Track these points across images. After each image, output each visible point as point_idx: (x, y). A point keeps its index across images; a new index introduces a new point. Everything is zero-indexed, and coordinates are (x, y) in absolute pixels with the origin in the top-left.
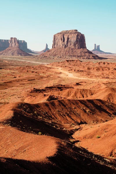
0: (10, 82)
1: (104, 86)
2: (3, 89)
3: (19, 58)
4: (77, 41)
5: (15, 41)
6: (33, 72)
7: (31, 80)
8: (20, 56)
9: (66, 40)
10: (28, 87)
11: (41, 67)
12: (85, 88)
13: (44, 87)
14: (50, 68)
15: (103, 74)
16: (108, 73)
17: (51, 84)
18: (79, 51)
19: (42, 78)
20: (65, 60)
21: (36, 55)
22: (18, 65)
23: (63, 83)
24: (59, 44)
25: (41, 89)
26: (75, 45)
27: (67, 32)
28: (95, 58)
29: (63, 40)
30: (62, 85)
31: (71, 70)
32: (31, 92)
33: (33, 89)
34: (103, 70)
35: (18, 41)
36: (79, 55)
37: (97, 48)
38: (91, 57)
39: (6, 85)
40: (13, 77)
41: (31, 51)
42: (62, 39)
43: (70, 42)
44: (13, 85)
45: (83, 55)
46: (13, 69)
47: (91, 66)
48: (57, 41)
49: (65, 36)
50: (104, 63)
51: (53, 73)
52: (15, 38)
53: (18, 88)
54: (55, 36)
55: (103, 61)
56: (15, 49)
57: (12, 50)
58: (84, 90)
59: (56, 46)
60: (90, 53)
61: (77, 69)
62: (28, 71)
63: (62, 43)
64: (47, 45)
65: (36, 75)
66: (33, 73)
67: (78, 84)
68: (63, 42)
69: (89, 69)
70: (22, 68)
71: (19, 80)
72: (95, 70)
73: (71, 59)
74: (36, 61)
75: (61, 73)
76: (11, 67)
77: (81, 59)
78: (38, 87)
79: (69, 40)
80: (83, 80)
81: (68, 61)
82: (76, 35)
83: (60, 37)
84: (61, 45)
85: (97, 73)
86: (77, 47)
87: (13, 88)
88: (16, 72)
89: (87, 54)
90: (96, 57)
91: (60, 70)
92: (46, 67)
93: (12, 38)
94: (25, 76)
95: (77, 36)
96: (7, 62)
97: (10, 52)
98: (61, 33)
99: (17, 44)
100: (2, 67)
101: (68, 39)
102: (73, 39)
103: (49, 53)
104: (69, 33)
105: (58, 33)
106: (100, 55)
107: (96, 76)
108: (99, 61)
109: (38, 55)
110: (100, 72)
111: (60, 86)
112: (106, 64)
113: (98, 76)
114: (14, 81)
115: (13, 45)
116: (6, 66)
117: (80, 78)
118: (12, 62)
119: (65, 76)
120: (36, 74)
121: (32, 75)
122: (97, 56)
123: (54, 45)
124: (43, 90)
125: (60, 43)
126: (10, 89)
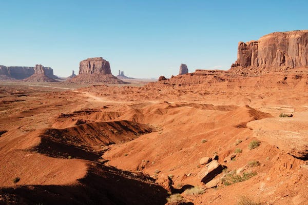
0: (37, 109)
1: (129, 108)
2: (28, 116)
3: (46, 85)
4: (102, 67)
5: (40, 68)
6: (60, 98)
7: (58, 106)
8: (46, 83)
9: (92, 67)
10: (55, 112)
11: (68, 92)
12: (112, 111)
13: (72, 111)
14: (78, 93)
15: (128, 97)
16: (132, 96)
17: (79, 108)
18: (105, 77)
19: (69, 103)
20: (92, 85)
21: (63, 81)
22: (44, 92)
23: (91, 107)
24: (85, 70)
25: (69, 114)
26: (101, 71)
27: (92, 59)
28: (120, 83)
30: (90, 109)
31: (97, 94)
32: (59, 117)
33: (60, 114)
34: (128, 93)
35: (44, 68)
36: (105, 80)
37: (122, 74)
38: (116, 82)
39: (32, 112)
40: (40, 103)
41: (57, 78)
42: (88, 66)
43: (96, 68)
44: (38, 111)
45: (109, 80)
46: (39, 95)
47: (117, 90)
48: (83, 67)
49: (91, 63)
50: (128, 87)
51: (81, 98)
52: (40, 65)
53: (45, 114)
54: (81, 63)
55: (127, 85)
56: (40, 76)
57: (37, 77)
58: (111, 113)
59: (82, 72)
60: (115, 78)
61: (104, 93)
62: (54, 97)
64: (73, 72)
65: (63, 101)
66: (61, 99)
67: (105, 107)
69: (115, 93)
70: (48, 95)
71: (46, 106)
72: (120, 93)
73: (97, 84)
74: (63, 87)
75: (88, 98)
76: (37, 93)
77: (108, 84)
78: (65, 112)
80: (110, 103)
81: (94, 86)
82: (101, 62)
83: (86, 63)
84: (87, 71)
85: (122, 97)
86: (102, 73)
87: (40, 114)
88: (43, 98)
89: (113, 80)
90: (120, 82)
91: (87, 94)
92: (73, 92)
93: (37, 65)
94: (52, 102)
95: (103, 63)
96: (31, 88)
97: (35, 79)
98: (87, 60)
99: (42, 71)
100: (28, 94)
101: (94, 65)
102: (99, 65)
103: (76, 79)
104: (95, 60)
105: (84, 60)
106: (124, 80)
107: (122, 100)
108: (124, 85)
109: (65, 81)
110: (125, 96)
111: (88, 110)
112: (130, 88)
113: (124, 99)
114: (40, 107)
115: (39, 72)
116: (31, 92)
117: (107, 102)
118: (38, 89)
119: (92, 100)
120: (63, 99)
121: (59, 101)
122: (121, 81)
124: (71, 115)
125: (87, 69)
126: (37, 115)
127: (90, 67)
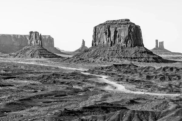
0: (29, 99)
2: (17, 110)
3: (42, 62)
4: (129, 35)
5: (36, 37)
6: (62, 83)
7: (59, 95)
8: (43, 59)
9: (112, 35)
10: (55, 106)
11: (74, 74)
12: (145, 109)
13: (81, 106)
14: (89, 77)
15: (170, 85)
16: (177, 84)
17: (90, 102)
18: (132, 51)
19: (77, 91)
20: (112, 63)
21: (67, 56)
22: (40, 73)
23: (109, 101)
24: (102, 40)
25: (75, 109)
26: (126, 41)
27: (114, 23)
28: (157, 62)
29: (108, 34)
30: (108, 104)
31: (120, 80)
32: (61, 115)
33: (63, 110)
34: (170, 79)
35: (41, 37)
36: (133, 56)
38: (151, 59)
39: (23, 105)
40: (33, 90)
41: (59, 52)
42: (106, 33)
43: (118, 37)
44: (32, 104)
45: (139, 56)
46: (32, 78)
47: (152, 74)
48: (99, 36)
49: (111, 29)
50: (172, 69)
51: (94, 85)
52: (36, 32)
53: (41, 109)
54: (95, 28)
55: (169, 65)
56: (36, 49)
57: (31, 50)
58: (143, 112)
59: (97, 43)
60: (149, 52)
61: (130, 78)
62: (55, 82)
63: (106, 39)
64: (84, 42)
65: (68, 88)
66: (64, 85)
67: (132, 102)
68: (108, 37)
69: (149, 77)
70: (46, 78)
71: (42, 95)
72: (158, 79)
73: (120, 62)
74: (68, 66)
75: (105, 84)
76: (30, 75)
77: (136, 63)
78: (70, 108)
79: (117, 34)
80: (140, 95)
81: (116, 66)
82: (127, 27)
83: (102, 30)
84: (105, 42)
85: (160, 85)
86: (129, 45)
87: (34, 108)
88: (37, 82)
89: (145, 55)
90: (158, 60)
91: (104, 79)
92: (83, 75)
93: (31, 33)
94: (50, 89)
95: (130, 28)
96: (23, 67)
97: (28, 52)
98: (104, 24)
99: (38, 41)
100: (17, 76)
101: (116, 32)
102: (124, 32)
103: (87, 54)
104: (118, 23)
105: (101, 24)
106: (163, 56)
107: (160, 90)
108: (164, 65)
109: (70, 56)
110: (166, 83)
111: (105, 105)
112: (174, 70)
113: (163, 89)
114: (34, 97)
115: (33, 42)
116: (22, 73)
117: (135, 93)
118: (31, 68)
119: (112, 89)
120: (67, 86)
121: (61, 88)
122: (160, 58)
123: (95, 42)
124: (79, 111)
125: (104, 39)
126: (28, 110)
127: (109, 36)
